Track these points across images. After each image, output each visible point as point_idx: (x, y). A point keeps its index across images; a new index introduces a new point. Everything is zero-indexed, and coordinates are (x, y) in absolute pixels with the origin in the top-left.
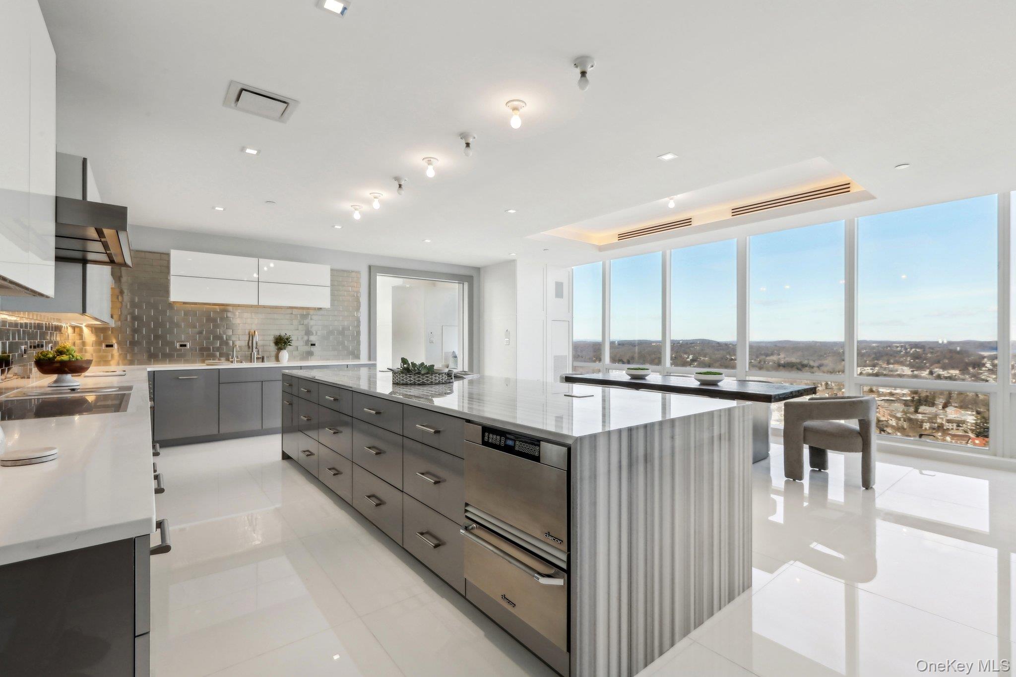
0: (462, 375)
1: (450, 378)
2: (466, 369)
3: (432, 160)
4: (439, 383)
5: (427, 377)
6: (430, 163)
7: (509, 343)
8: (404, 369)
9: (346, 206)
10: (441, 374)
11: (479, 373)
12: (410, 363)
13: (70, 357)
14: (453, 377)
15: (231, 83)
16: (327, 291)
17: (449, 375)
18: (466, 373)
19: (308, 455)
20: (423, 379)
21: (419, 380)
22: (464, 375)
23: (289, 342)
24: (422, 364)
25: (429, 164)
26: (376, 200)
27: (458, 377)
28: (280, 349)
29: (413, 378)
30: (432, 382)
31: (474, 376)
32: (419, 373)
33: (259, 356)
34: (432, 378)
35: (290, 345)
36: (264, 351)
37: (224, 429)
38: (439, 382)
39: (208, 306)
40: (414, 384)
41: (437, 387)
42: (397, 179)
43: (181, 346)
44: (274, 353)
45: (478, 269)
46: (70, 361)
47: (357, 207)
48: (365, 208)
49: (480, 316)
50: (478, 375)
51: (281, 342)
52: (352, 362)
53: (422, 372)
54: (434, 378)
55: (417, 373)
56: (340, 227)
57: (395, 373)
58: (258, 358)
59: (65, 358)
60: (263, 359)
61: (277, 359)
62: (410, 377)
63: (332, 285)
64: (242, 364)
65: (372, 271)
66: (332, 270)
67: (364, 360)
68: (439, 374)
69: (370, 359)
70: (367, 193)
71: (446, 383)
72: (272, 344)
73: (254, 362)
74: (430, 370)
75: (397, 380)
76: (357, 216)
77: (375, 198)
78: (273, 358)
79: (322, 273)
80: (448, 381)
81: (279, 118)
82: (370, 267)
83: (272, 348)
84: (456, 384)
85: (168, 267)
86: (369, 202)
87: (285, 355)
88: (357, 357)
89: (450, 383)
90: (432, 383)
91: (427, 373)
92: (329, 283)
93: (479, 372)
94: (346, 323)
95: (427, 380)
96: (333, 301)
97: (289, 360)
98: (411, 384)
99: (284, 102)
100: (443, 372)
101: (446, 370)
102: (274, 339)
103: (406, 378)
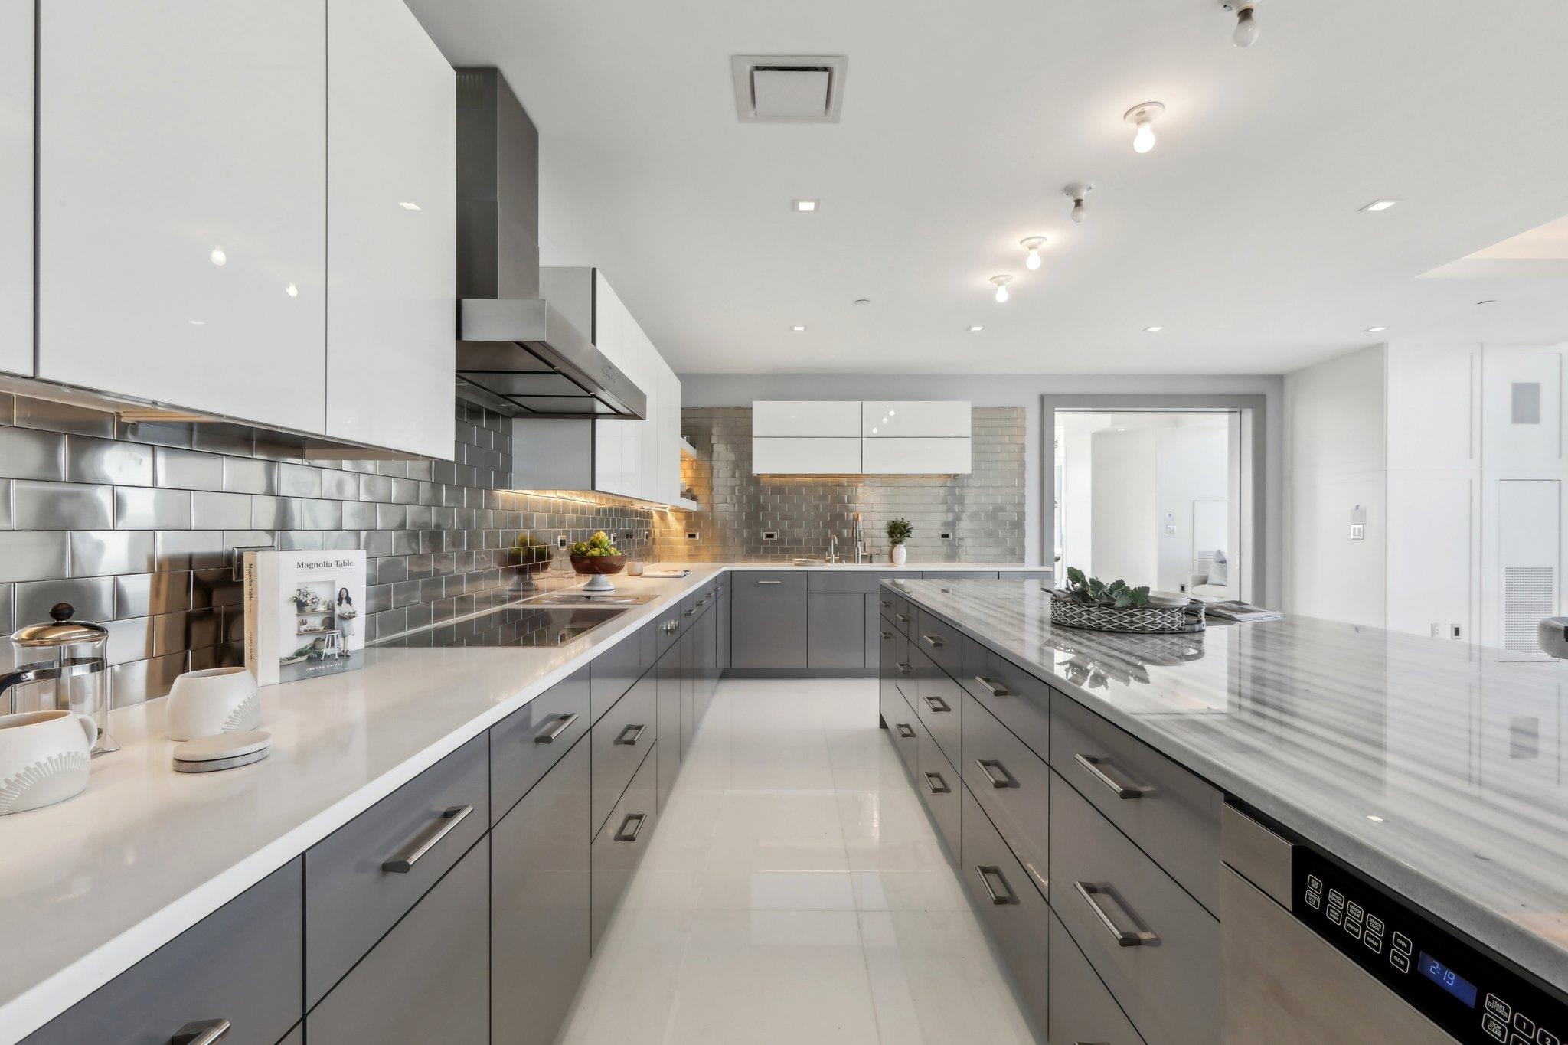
0: (1228, 613)
1: (1194, 619)
2: (1248, 598)
3: (1147, 108)
4: (1162, 632)
5: (1131, 615)
6: (1142, 118)
7: (1362, 536)
8: (1075, 593)
9: (983, 280)
10: (1169, 610)
11: (1281, 611)
12: (1087, 580)
13: (601, 552)
14: (1203, 619)
15: (734, 58)
16: (967, 446)
17: (1192, 611)
18: (1241, 607)
19: (904, 736)
20: (1120, 619)
21: (1110, 622)
22: (1237, 611)
23: (908, 532)
24: (1120, 584)
25: (1140, 122)
26: (1034, 253)
27: (1216, 616)
28: (895, 543)
29: (1095, 616)
30: (1143, 628)
31: (1268, 616)
32: (1110, 605)
33: (865, 554)
34: (1143, 620)
35: (909, 536)
36: (872, 546)
37: (816, 661)
38: (1163, 629)
39: (801, 479)
40: (1099, 630)
41: (1157, 641)
42: (1070, 190)
43: (769, 536)
44: (886, 549)
45: (1279, 380)
46: (600, 557)
47: (1002, 279)
48: (1017, 278)
49: (1282, 479)
50: (1278, 613)
51: (898, 532)
52: (1010, 566)
53: (1118, 604)
54: (1147, 618)
55: (1104, 605)
56: (979, 329)
57: (1055, 601)
58: (863, 556)
59: (596, 552)
60: (869, 559)
61: (891, 559)
62: (1089, 613)
63: (975, 436)
64: (842, 564)
65: (1048, 404)
66: (974, 409)
67: (1032, 563)
68: (1164, 610)
69: (1042, 563)
70: (1014, 243)
71: (1181, 632)
72: (885, 535)
73: (858, 562)
74: (1139, 599)
75: (1061, 615)
76: (1002, 296)
77: (1031, 248)
78: (886, 557)
79: (957, 416)
80: (1188, 628)
81: (825, 113)
82: (1042, 398)
83: (885, 540)
84: (1215, 636)
85: (750, 427)
86: (1018, 261)
87: (901, 551)
88: (1022, 559)
89: (1194, 632)
90: (1143, 631)
91: (1133, 606)
92: (968, 432)
93: (1280, 606)
94: (999, 500)
95: (1131, 623)
96: (976, 462)
97: (908, 560)
98: (1090, 629)
99: (825, 69)
100: (1174, 604)
101: (1184, 602)
102: (886, 527)
103: (1080, 614)
